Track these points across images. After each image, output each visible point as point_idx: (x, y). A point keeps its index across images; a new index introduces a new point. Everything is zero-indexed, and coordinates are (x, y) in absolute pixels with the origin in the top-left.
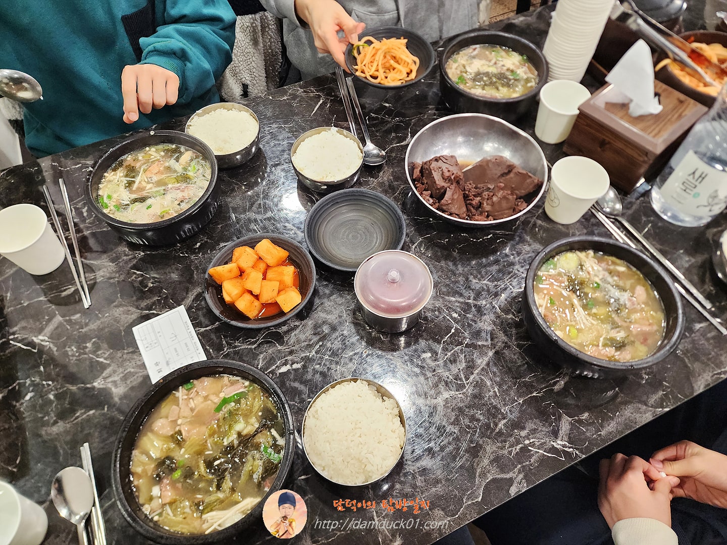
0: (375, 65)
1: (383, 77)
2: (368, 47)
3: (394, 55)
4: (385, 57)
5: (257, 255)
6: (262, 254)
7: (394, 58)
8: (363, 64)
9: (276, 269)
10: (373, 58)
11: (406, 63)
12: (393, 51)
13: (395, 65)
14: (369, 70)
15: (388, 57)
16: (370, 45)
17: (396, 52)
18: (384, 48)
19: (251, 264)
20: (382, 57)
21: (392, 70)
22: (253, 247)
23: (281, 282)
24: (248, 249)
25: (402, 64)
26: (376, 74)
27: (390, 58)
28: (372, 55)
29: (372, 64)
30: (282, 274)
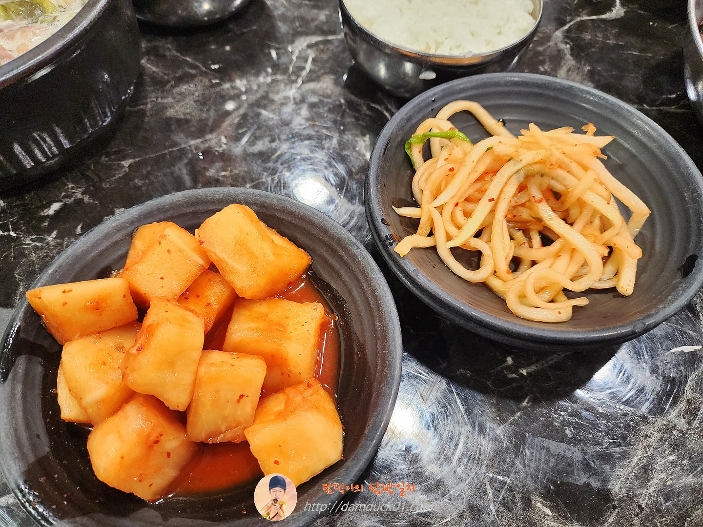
0: (481, 212)
1: (504, 266)
2: (467, 145)
3: (559, 187)
4: (522, 188)
5: (204, 254)
6: (221, 253)
7: (555, 196)
8: (438, 202)
9: (262, 308)
10: (479, 185)
11: (597, 222)
12: (561, 173)
13: (556, 224)
14: (453, 231)
15: (535, 192)
16: (474, 142)
17: (570, 179)
18: (528, 157)
19: (176, 286)
20: (512, 189)
21: (536, 240)
22: (191, 229)
23: (273, 362)
24: (173, 233)
25: (579, 225)
26: (478, 244)
27: (538, 195)
28: (476, 176)
29: (470, 206)
30: (279, 328)
